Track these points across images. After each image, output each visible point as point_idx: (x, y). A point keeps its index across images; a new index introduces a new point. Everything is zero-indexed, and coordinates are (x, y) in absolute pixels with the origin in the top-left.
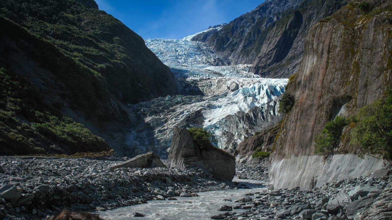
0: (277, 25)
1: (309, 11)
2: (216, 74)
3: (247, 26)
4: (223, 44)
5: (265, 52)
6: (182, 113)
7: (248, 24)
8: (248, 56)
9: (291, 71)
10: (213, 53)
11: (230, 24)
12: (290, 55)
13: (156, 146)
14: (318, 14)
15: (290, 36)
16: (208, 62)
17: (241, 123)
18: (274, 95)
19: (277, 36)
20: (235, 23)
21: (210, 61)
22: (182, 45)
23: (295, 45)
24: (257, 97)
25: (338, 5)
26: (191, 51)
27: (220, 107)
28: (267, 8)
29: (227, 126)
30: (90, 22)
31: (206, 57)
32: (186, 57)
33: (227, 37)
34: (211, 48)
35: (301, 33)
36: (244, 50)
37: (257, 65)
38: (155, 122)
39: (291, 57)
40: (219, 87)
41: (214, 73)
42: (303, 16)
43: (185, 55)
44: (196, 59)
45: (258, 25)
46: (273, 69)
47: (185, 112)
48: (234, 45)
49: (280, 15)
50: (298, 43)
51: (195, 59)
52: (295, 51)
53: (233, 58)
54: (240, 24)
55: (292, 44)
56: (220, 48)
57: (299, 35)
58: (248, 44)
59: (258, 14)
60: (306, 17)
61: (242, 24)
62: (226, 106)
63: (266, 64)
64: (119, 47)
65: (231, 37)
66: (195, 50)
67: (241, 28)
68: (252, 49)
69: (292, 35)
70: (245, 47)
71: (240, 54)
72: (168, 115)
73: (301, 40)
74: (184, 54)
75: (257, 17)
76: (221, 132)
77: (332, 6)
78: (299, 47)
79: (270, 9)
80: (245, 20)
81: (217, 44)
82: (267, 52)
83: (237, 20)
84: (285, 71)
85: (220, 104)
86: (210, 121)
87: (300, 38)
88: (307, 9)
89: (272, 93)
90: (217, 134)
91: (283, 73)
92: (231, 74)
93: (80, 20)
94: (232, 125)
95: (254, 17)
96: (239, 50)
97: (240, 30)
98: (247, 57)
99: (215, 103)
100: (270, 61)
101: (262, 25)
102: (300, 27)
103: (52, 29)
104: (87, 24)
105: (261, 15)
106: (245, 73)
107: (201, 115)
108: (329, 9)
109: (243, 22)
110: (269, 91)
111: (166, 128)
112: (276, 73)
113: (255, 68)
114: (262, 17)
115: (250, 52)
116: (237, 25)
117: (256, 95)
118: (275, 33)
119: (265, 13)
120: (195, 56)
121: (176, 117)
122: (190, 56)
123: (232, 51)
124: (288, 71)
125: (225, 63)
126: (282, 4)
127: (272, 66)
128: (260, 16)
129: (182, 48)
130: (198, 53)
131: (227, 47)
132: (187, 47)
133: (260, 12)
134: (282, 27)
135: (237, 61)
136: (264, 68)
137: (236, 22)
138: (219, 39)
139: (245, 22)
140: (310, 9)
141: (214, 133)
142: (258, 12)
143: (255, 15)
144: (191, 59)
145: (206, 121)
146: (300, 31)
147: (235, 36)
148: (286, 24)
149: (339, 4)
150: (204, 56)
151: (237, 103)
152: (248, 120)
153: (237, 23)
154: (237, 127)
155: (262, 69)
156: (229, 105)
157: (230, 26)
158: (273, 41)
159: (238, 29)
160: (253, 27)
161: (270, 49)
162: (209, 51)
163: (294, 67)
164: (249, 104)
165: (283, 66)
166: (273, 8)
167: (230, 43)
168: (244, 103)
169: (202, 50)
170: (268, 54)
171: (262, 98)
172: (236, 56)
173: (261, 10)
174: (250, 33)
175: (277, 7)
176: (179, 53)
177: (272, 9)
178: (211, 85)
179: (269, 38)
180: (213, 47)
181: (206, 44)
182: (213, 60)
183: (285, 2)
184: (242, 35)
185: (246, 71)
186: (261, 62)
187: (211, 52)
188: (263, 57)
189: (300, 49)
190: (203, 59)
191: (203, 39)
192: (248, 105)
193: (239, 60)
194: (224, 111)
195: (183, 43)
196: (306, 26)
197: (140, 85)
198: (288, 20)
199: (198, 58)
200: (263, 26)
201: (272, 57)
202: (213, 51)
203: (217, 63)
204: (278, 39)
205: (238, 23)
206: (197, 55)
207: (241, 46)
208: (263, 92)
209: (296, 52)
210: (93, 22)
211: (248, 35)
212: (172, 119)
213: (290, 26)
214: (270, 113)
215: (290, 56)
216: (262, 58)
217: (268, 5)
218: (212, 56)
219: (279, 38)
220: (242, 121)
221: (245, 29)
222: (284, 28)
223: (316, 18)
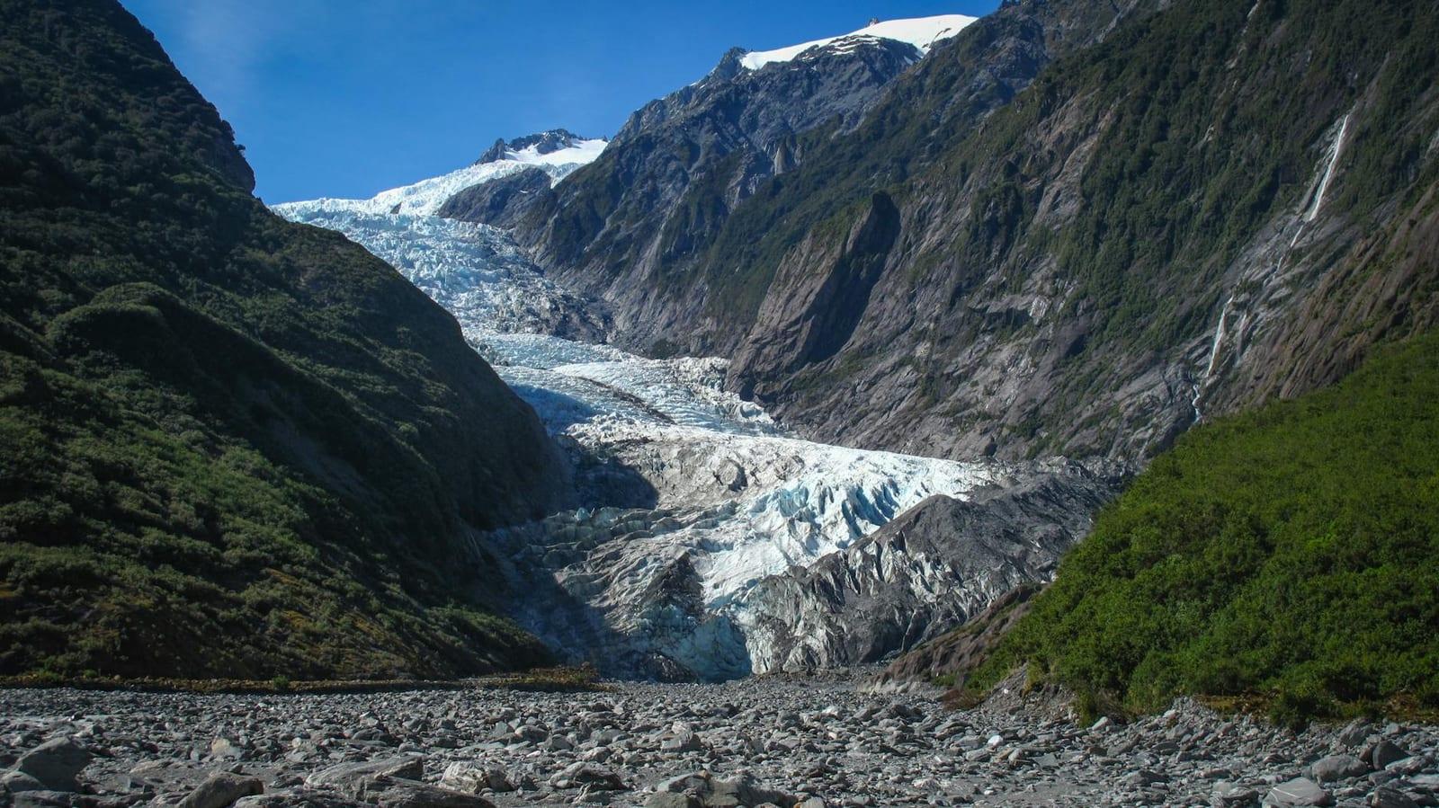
0: (814, 236)
1: (919, 196)
2: (624, 399)
3: (668, 173)
4: (579, 239)
5: (774, 323)
6: (643, 563)
7: (673, 166)
8: (679, 296)
9: (863, 396)
10: (541, 272)
11: (605, 161)
12: (857, 339)
13: (606, 649)
14: (948, 208)
15: (857, 277)
16: (530, 311)
17: (807, 597)
18: (863, 518)
19: (813, 274)
20: (623, 160)
21: (535, 307)
22: (423, 236)
23: (872, 307)
24: (819, 520)
25: (1012, 195)
26: (463, 263)
27: (729, 547)
28: (740, 106)
29: (766, 602)
30: (320, 278)
31: (520, 292)
32: (447, 290)
33: (594, 213)
34: (531, 251)
35: (893, 269)
36: (665, 271)
37: (748, 367)
38: (578, 586)
39: (861, 348)
40: (688, 474)
41: (615, 395)
42: (902, 211)
43: (443, 280)
44: (482, 296)
45: (712, 181)
46: (804, 384)
47: (650, 560)
48: (621, 247)
49: (795, 146)
50: (882, 300)
51: (479, 299)
52: (875, 327)
53: (619, 295)
54: (642, 162)
55: (863, 302)
56: (568, 251)
57: (885, 273)
58: (679, 251)
59: (706, 128)
60: (908, 215)
61: (647, 165)
62: (744, 544)
63: (778, 365)
64: (418, 358)
65: (608, 214)
66: (477, 261)
67: (645, 181)
68: (696, 271)
69: (863, 274)
70: (666, 260)
71: (648, 285)
72: (603, 568)
73: (892, 293)
74: (440, 278)
75: (705, 139)
76: (753, 617)
77: (994, 196)
78: (886, 315)
79: (751, 108)
80: (658, 150)
81: (555, 240)
82: (782, 326)
83: (629, 150)
84: (842, 394)
85: (727, 539)
86: (716, 586)
87: (890, 285)
88: (911, 189)
89: (856, 510)
90: (743, 621)
91: (837, 402)
92: (670, 398)
93: (293, 271)
94: (780, 600)
95: (694, 140)
96: (644, 269)
97: (641, 187)
98: (676, 301)
99: (712, 535)
100: (791, 357)
101: (729, 177)
102: (891, 246)
103: (260, 318)
104: (314, 282)
105: (721, 134)
106: (712, 394)
107: (692, 572)
108: (986, 206)
109: (651, 156)
110: (849, 506)
111: (611, 602)
112: (813, 399)
113: (741, 376)
114: (723, 137)
115: (689, 284)
116: (629, 166)
117: (814, 516)
118: (806, 263)
119: (735, 123)
120: (478, 285)
121: (631, 575)
122: (459, 284)
123: (616, 269)
124: (854, 394)
125: (593, 317)
126: (795, 94)
127: (797, 373)
128: (714, 137)
129: (428, 252)
130: (488, 273)
131: (598, 251)
132: (443, 246)
133: (714, 118)
134: (830, 246)
135: (640, 312)
136: (772, 377)
137: (627, 154)
138: (563, 222)
139: (660, 155)
140: (923, 189)
141: (735, 618)
142: (707, 119)
143: (695, 130)
144: (464, 296)
145: (708, 585)
146: (890, 261)
147: (625, 212)
148: (844, 234)
149: (1016, 190)
150: (510, 284)
151: (768, 536)
152: (825, 590)
153: (628, 160)
154: (797, 605)
155: (764, 380)
156: (750, 541)
157: (605, 171)
158: (803, 292)
159: (636, 183)
160: (697, 187)
161: (793, 318)
162: (525, 264)
163: (872, 384)
164: (804, 540)
165: (834, 378)
166: (763, 105)
167: (605, 236)
168: (793, 540)
169: (499, 262)
170: (784, 332)
171: (831, 523)
172: (634, 294)
173: (720, 113)
174: (684, 209)
175: (778, 105)
176: (417, 274)
177: (760, 108)
178: (663, 465)
179: (787, 276)
180: (542, 249)
181: (511, 235)
182: (548, 305)
183: (810, 86)
184: (650, 206)
185: (713, 387)
186: (761, 358)
187: (535, 269)
188: (768, 343)
189: (887, 324)
190: (509, 299)
191: (492, 206)
192: (802, 544)
193: (645, 307)
194: (744, 558)
195: (426, 232)
196: (910, 246)
197: (488, 472)
198: (852, 221)
199: (491, 295)
200: (732, 184)
201: (800, 345)
202: (541, 266)
203: (565, 316)
204: (818, 285)
205: (632, 159)
206: (488, 279)
207: (652, 251)
208: (833, 509)
209: (875, 332)
210: (331, 280)
211: (676, 216)
212: (621, 579)
213: (857, 243)
214: (872, 576)
215: (857, 344)
216: (764, 346)
217: (743, 91)
218: (539, 285)
219: (823, 280)
220: (810, 594)
221: (661, 186)
222: (839, 248)
223: (942, 222)
